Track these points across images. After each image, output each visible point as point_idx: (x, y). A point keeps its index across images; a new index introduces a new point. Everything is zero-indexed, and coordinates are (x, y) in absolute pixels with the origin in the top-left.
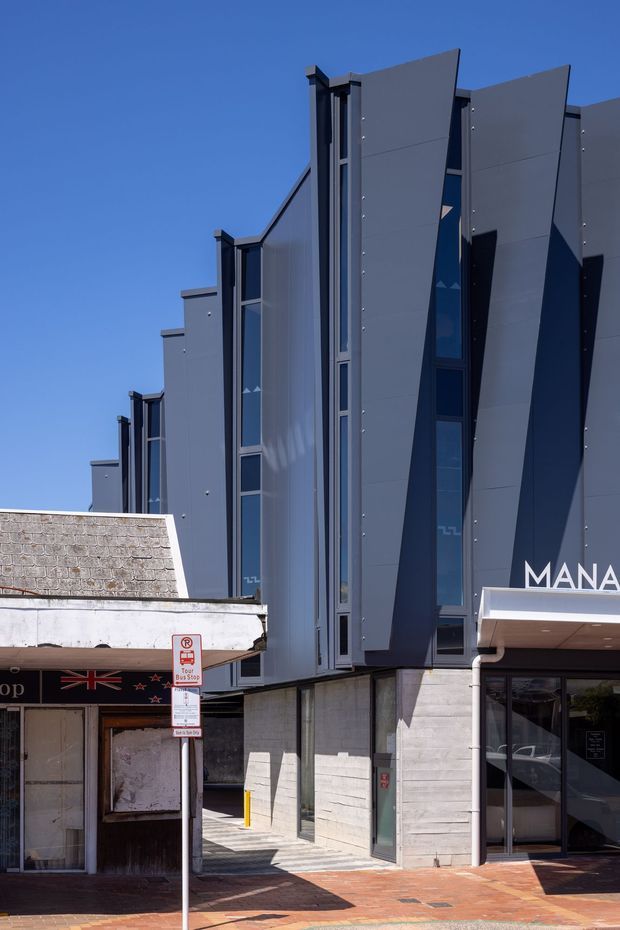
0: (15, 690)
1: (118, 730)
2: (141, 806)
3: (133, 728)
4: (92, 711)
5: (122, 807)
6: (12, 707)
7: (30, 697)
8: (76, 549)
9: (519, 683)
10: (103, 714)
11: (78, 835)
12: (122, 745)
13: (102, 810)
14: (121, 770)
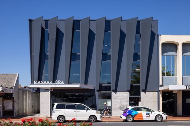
1: (5, 100)
2: (7, 109)
3: (6, 100)
4: (2, 98)
5: (5, 109)
12: (5, 102)
13: (3, 109)
14: (5, 105)
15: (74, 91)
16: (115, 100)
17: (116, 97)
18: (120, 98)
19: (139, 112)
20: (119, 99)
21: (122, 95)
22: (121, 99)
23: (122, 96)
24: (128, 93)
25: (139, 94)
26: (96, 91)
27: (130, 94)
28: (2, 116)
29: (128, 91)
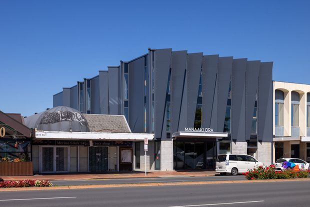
0: (109, 144)
1: (122, 150)
2: (125, 161)
3: (125, 149)
4: (118, 147)
5: (123, 161)
6: (107, 146)
7: (111, 145)
8: (112, 121)
9: (179, 143)
10: (120, 148)
11: (116, 166)
12: (123, 152)
13: (120, 162)
14: (123, 156)
15: (196, 140)
16: (235, 151)
17: (236, 147)
18: (239, 148)
19: (296, 164)
20: (238, 150)
21: (241, 145)
22: (240, 150)
23: (241, 147)
24: (246, 143)
25: (256, 145)
26: (217, 140)
27: (248, 145)
28: (118, 170)
29: (247, 141)
